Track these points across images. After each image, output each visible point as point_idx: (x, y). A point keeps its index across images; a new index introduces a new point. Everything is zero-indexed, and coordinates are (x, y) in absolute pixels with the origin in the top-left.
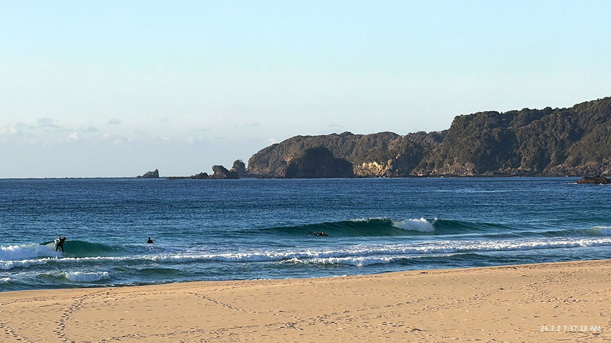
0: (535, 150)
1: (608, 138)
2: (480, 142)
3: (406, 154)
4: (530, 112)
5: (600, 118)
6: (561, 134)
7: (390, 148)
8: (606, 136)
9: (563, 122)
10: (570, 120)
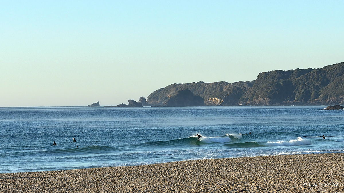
0: (302, 91)
1: (342, 85)
2: (273, 87)
3: (233, 93)
4: (300, 71)
5: (338, 74)
6: (317, 82)
7: (224, 90)
8: (341, 83)
9: (318, 76)
10: (321, 75)
